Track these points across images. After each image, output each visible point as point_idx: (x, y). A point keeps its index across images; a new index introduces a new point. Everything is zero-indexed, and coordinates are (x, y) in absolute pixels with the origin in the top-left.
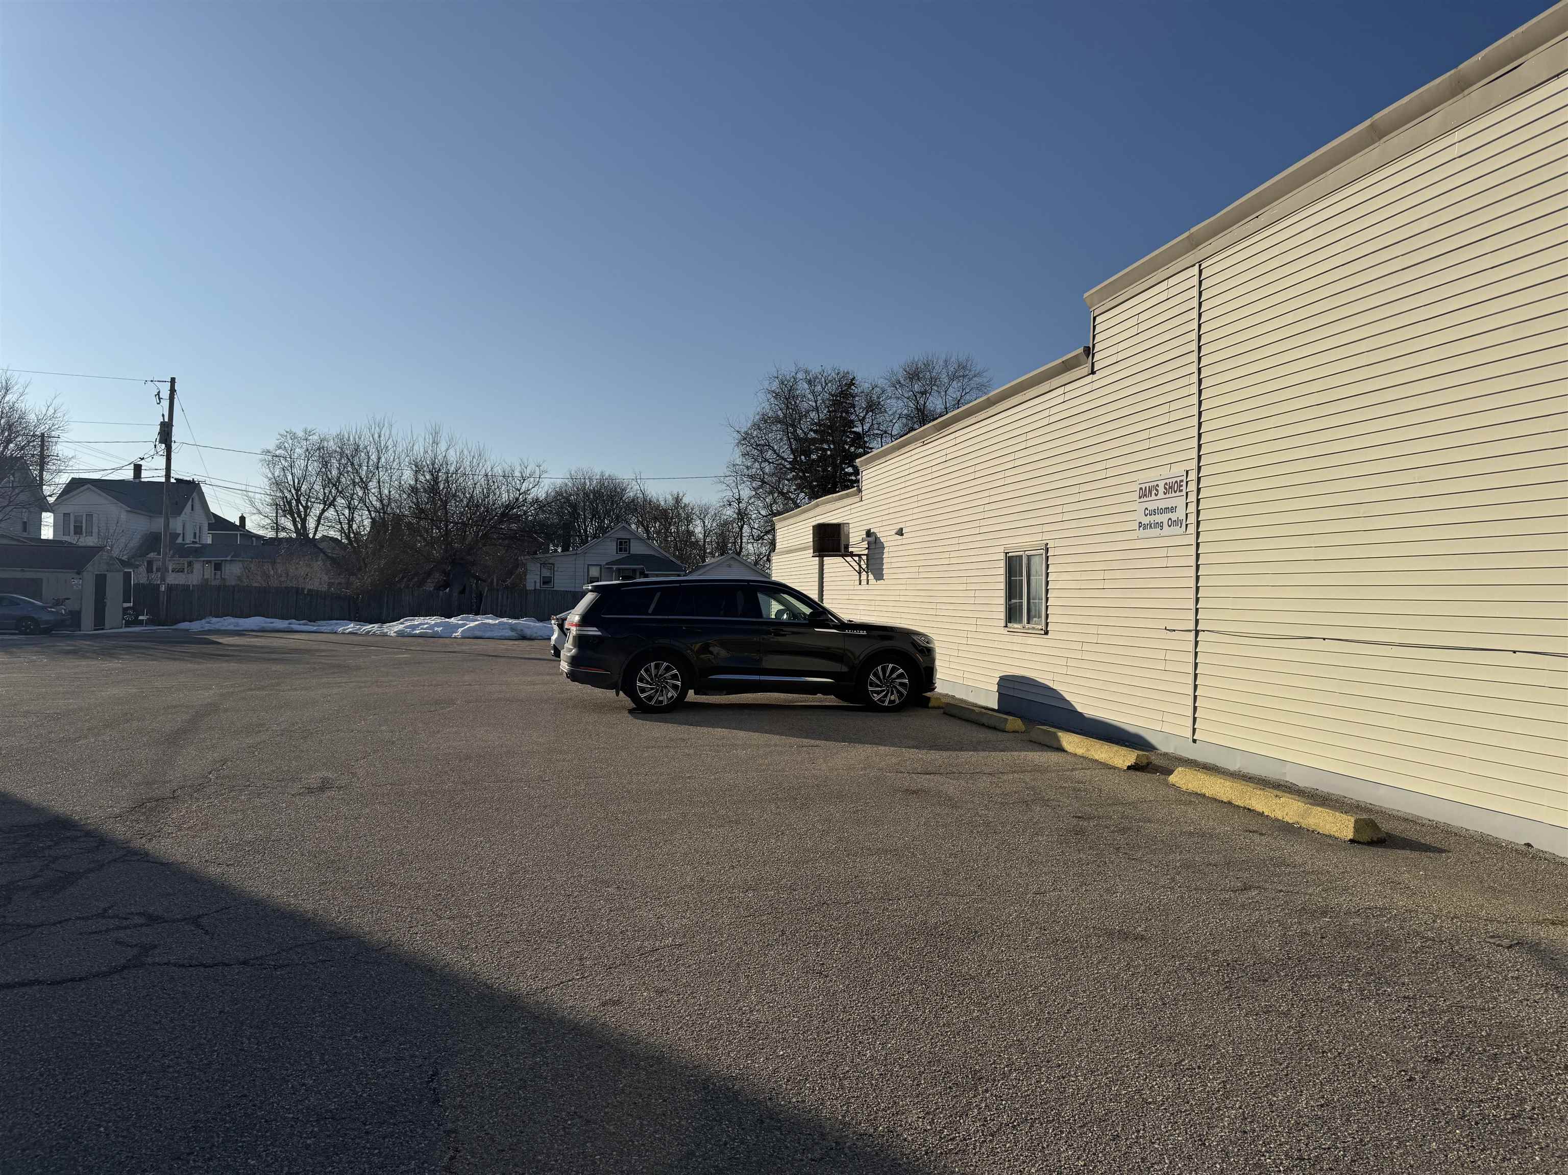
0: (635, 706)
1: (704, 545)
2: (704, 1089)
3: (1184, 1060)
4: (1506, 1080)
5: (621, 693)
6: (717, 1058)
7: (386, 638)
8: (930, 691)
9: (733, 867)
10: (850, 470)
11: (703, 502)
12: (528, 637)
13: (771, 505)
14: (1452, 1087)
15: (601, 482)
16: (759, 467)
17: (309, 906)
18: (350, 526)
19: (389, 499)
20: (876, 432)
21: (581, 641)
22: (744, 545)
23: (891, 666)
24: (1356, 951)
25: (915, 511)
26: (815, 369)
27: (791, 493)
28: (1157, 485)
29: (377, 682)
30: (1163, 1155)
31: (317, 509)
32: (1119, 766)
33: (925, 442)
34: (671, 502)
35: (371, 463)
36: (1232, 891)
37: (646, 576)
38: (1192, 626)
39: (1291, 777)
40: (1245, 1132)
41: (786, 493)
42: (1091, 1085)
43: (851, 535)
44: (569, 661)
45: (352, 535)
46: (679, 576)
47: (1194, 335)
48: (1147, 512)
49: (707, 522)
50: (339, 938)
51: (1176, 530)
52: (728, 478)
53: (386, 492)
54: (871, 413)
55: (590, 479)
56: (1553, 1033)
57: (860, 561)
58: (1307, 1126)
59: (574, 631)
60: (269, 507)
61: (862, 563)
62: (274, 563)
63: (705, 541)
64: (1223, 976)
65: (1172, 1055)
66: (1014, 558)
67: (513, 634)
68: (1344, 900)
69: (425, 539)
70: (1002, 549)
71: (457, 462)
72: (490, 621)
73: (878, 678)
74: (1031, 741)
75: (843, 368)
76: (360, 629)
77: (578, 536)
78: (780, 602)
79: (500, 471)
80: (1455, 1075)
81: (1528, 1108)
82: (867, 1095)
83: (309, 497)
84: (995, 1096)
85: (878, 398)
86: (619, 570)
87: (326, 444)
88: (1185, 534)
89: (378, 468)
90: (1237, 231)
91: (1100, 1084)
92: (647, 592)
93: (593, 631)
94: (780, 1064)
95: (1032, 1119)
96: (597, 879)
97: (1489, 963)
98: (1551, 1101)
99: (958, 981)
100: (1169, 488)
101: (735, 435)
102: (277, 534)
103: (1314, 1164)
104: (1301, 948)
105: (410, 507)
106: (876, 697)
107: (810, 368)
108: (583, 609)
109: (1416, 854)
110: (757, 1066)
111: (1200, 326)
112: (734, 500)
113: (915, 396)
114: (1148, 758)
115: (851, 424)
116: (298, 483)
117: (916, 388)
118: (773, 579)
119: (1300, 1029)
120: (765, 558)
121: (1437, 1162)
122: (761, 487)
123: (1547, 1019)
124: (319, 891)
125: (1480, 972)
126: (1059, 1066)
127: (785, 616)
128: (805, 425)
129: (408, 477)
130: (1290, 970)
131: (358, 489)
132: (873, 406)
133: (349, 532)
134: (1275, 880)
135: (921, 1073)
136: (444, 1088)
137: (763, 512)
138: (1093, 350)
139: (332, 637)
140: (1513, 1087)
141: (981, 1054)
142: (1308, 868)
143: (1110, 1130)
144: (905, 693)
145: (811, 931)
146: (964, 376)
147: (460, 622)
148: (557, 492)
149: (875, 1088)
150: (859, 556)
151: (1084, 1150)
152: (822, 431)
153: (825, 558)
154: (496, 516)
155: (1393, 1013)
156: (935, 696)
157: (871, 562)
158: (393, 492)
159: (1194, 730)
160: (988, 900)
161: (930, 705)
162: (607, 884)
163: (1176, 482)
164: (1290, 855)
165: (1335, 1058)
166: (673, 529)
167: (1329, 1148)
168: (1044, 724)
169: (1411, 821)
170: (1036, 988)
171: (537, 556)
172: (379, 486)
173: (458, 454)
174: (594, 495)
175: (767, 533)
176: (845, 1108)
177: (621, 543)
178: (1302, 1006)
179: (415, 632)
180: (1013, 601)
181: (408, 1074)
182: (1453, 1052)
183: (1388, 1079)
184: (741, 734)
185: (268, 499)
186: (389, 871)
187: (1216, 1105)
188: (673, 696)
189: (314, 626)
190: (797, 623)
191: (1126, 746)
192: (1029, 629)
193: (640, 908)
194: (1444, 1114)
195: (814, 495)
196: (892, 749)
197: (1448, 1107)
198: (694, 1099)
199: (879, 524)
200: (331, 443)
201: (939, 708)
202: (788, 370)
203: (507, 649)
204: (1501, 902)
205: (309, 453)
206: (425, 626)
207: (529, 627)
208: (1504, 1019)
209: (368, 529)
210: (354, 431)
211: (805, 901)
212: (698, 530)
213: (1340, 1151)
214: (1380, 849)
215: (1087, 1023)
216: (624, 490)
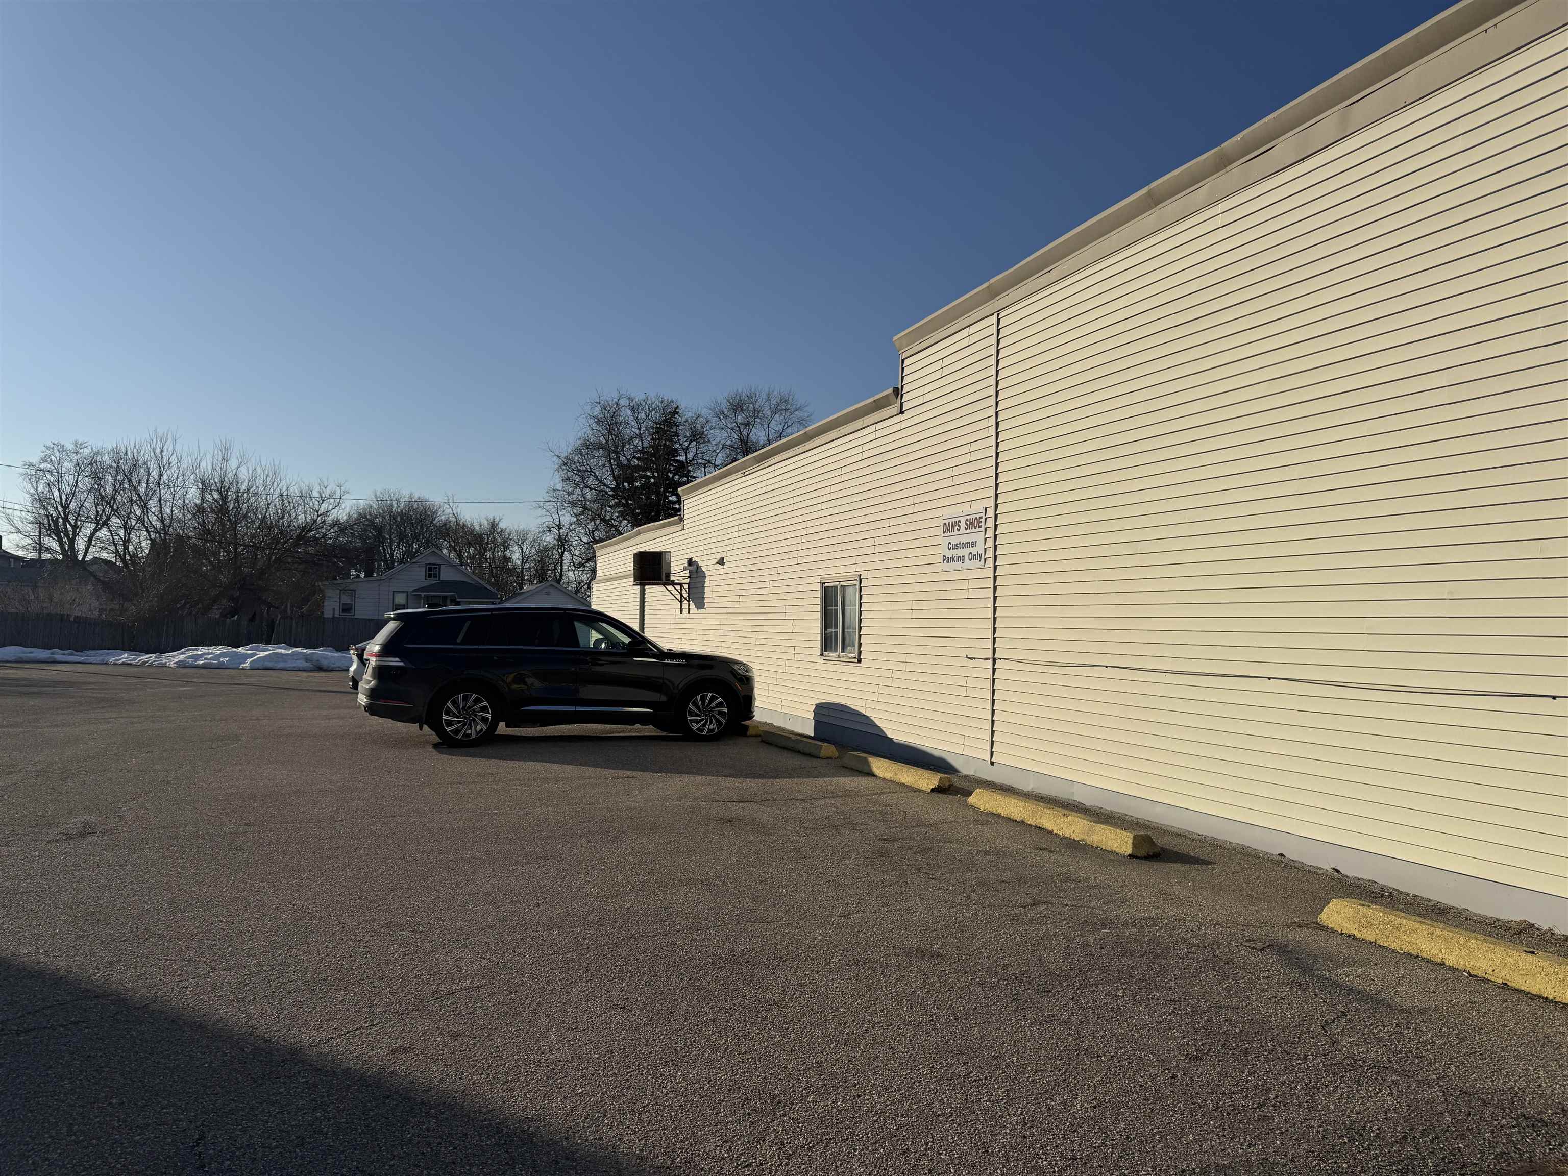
0: (440, 741)
1: (522, 571)
2: (498, 1132)
3: (972, 1072)
4: (1255, 1072)
5: (425, 727)
6: (512, 1101)
7: (165, 669)
8: (749, 720)
9: (538, 905)
10: (673, 498)
11: (522, 527)
12: (325, 668)
13: (593, 532)
14: (1208, 1082)
15: (410, 503)
16: (580, 493)
17: (62, 963)
18: (126, 548)
19: (172, 519)
20: (700, 461)
21: (381, 672)
22: (564, 572)
23: (710, 695)
24: (1131, 959)
25: (736, 540)
26: (639, 397)
27: (614, 520)
28: (959, 521)
29: (152, 716)
30: (948, 1164)
31: (87, 529)
32: (924, 789)
33: (746, 474)
34: (486, 525)
35: (151, 479)
36: (1022, 906)
37: (458, 604)
38: (989, 654)
39: (1079, 796)
40: (1025, 1137)
41: (609, 520)
42: (885, 1102)
43: (672, 564)
44: (368, 694)
45: (128, 558)
46: (493, 603)
47: (992, 381)
48: (950, 546)
49: (525, 548)
50: (96, 997)
51: (976, 563)
52: (548, 503)
53: (168, 511)
54: (695, 443)
55: (398, 501)
56: (1296, 1026)
57: (681, 590)
58: (1081, 1127)
59: (373, 661)
60: (30, 526)
61: (684, 592)
62: (35, 587)
63: (523, 568)
64: (1011, 989)
65: (961, 1068)
66: (830, 589)
67: (308, 665)
68: (1122, 912)
69: (210, 562)
70: (818, 579)
71: (249, 481)
72: (283, 651)
73: (698, 707)
74: (843, 767)
75: (668, 395)
76: (135, 659)
77: (384, 561)
78: (599, 631)
79: (296, 491)
80: (1211, 1070)
81: (1272, 1097)
82: (666, 1128)
83: (79, 515)
84: (793, 1119)
85: (702, 428)
86: (427, 597)
87: (99, 458)
88: (984, 567)
89: (159, 485)
90: (1031, 284)
91: (893, 1100)
92: (457, 620)
93: (395, 662)
94: (579, 1102)
95: (827, 1139)
96: (391, 923)
97: (1244, 965)
98: (1291, 1089)
99: (762, 1007)
100: (970, 524)
101: (555, 459)
102: (40, 554)
103: (1085, 1163)
104: (1082, 959)
105: (195, 528)
106: (695, 727)
107: (633, 395)
108: (384, 638)
109: (1186, 867)
110: (554, 1105)
111: (997, 372)
112: (554, 525)
113: (739, 427)
114: (949, 780)
115: (675, 452)
116: (66, 500)
117: (740, 419)
118: (593, 607)
119: (1078, 1038)
120: (586, 586)
121: (1193, 1152)
122: (582, 513)
123: (1290, 1014)
124: (74, 947)
125: (1236, 974)
126: (855, 1085)
127: (603, 646)
128: (628, 451)
129: (193, 495)
130: (1071, 981)
131: (136, 507)
132: (697, 436)
133: (125, 554)
134: (1062, 895)
135: (721, 1102)
136: (212, 1151)
137: (585, 539)
138: (902, 391)
139: (102, 668)
140: (1260, 1078)
141: (780, 1079)
142: (1091, 882)
143: (901, 1145)
144: (724, 721)
145: (616, 966)
146: (786, 410)
147: (249, 652)
148: (360, 514)
149: (674, 1119)
150: (681, 585)
151: (876, 1166)
152: (646, 458)
153: (646, 587)
154: (290, 538)
155: (1161, 1016)
156: (753, 725)
157: (692, 591)
158: (176, 512)
159: (992, 753)
160: (795, 924)
161: (749, 733)
162: (402, 926)
163: (976, 518)
164: (1076, 871)
165: (1108, 1061)
166: (488, 555)
167: (1099, 1147)
168: (857, 750)
169: (1183, 836)
170: (837, 1010)
171: (335, 582)
172: (161, 505)
173: (250, 472)
174: (402, 518)
175: (588, 560)
176: (643, 1142)
177: (430, 569)
178: (1081, 1014)
179: (197, 663)
180: (829, 630)
181: (170, 1140)
182: (1210, 1050)
183: (1153, 1078)
184: (556, 767)
185: (30, 517)
186: (157, 922)
187: (1000, 1113)
188: (482, 730)
189: (81, 656)
190: (616, 652)
191: (931, 770)
192: (843, 657)
193: (437, 951)
194: (1200, 1108)
195: (637, 523)
196: (708, 778)
197: (1204, 1100)
198: (486, 1145)
199: (701, 553)
200: (106, 458)
201: (757, 736)
202: (610, 395)
203: (301, 682)
204: (1257, 908)
205: (80, 468)
206: (210, 656)
207: (326, 658)
208: (1255, 1016)
209: (147, 551)
210: (132, 446)
211: (611, 936)
212: (516, 556)
213: (1109, 1149)
214: (1155, 863)
215: (883, 1042)
216: (436, 512)
